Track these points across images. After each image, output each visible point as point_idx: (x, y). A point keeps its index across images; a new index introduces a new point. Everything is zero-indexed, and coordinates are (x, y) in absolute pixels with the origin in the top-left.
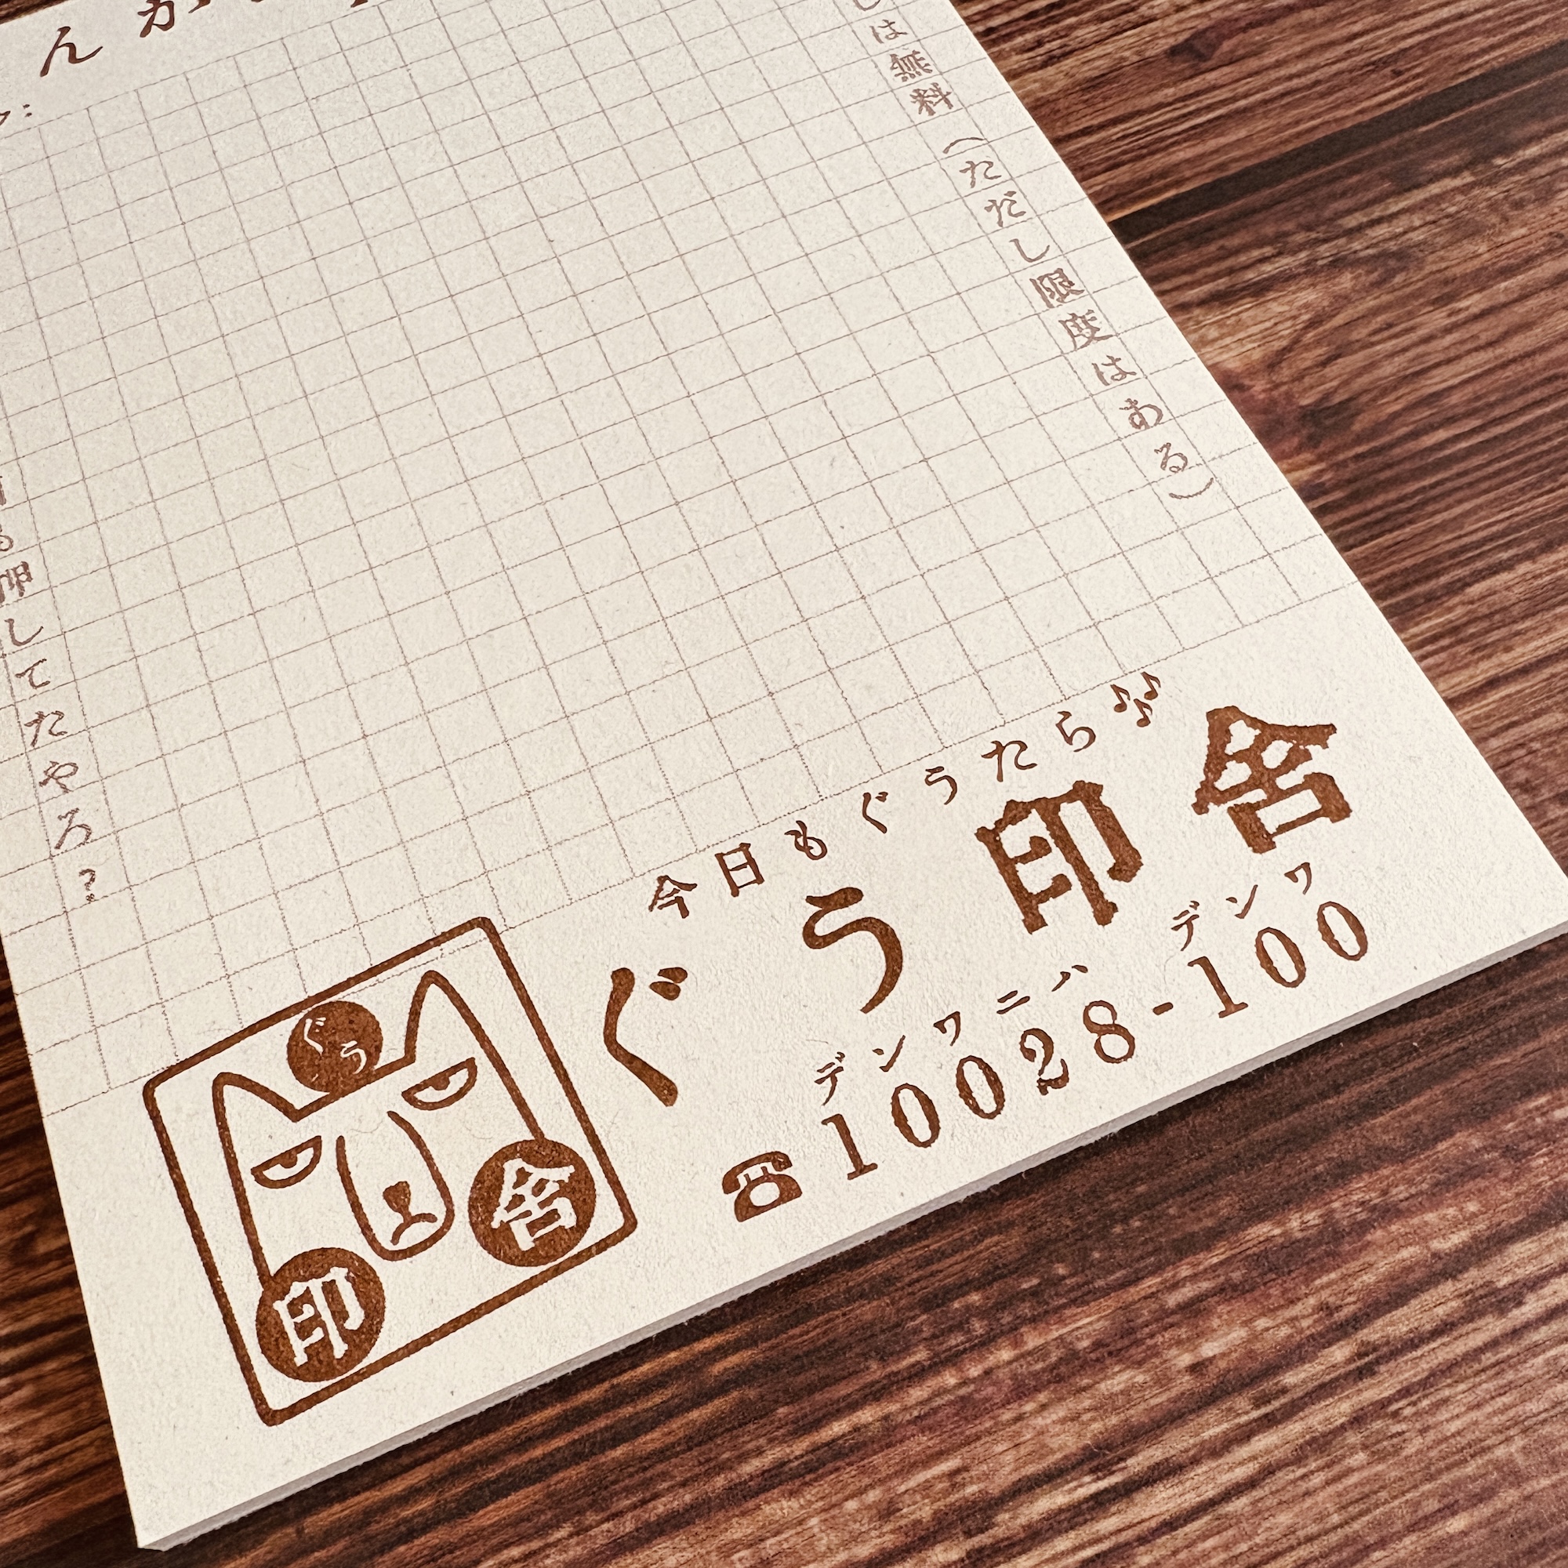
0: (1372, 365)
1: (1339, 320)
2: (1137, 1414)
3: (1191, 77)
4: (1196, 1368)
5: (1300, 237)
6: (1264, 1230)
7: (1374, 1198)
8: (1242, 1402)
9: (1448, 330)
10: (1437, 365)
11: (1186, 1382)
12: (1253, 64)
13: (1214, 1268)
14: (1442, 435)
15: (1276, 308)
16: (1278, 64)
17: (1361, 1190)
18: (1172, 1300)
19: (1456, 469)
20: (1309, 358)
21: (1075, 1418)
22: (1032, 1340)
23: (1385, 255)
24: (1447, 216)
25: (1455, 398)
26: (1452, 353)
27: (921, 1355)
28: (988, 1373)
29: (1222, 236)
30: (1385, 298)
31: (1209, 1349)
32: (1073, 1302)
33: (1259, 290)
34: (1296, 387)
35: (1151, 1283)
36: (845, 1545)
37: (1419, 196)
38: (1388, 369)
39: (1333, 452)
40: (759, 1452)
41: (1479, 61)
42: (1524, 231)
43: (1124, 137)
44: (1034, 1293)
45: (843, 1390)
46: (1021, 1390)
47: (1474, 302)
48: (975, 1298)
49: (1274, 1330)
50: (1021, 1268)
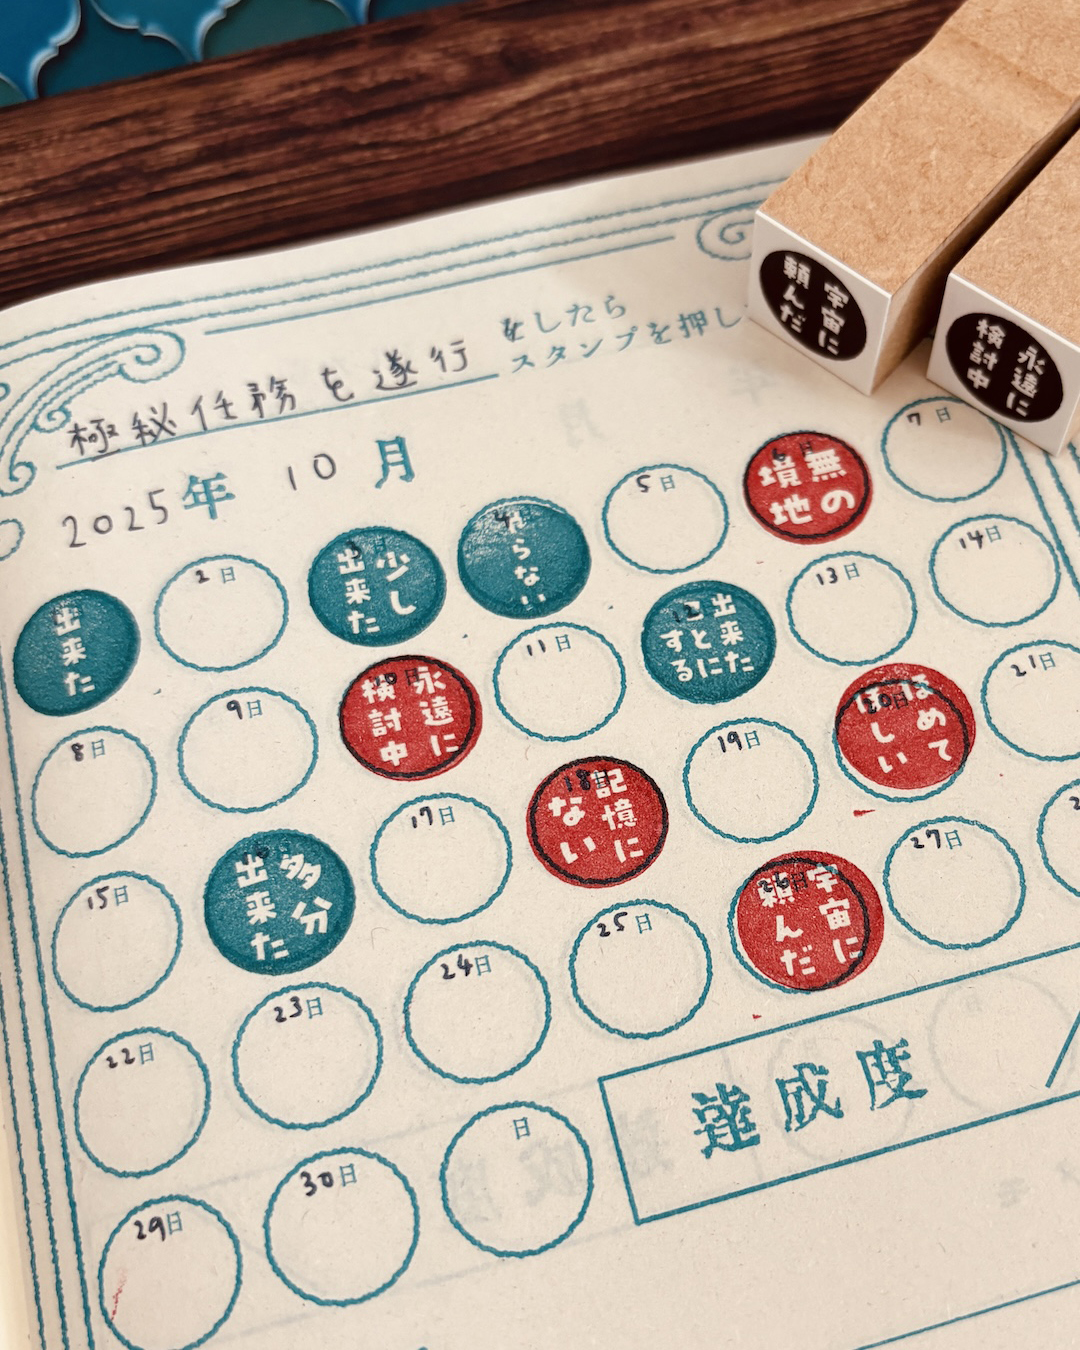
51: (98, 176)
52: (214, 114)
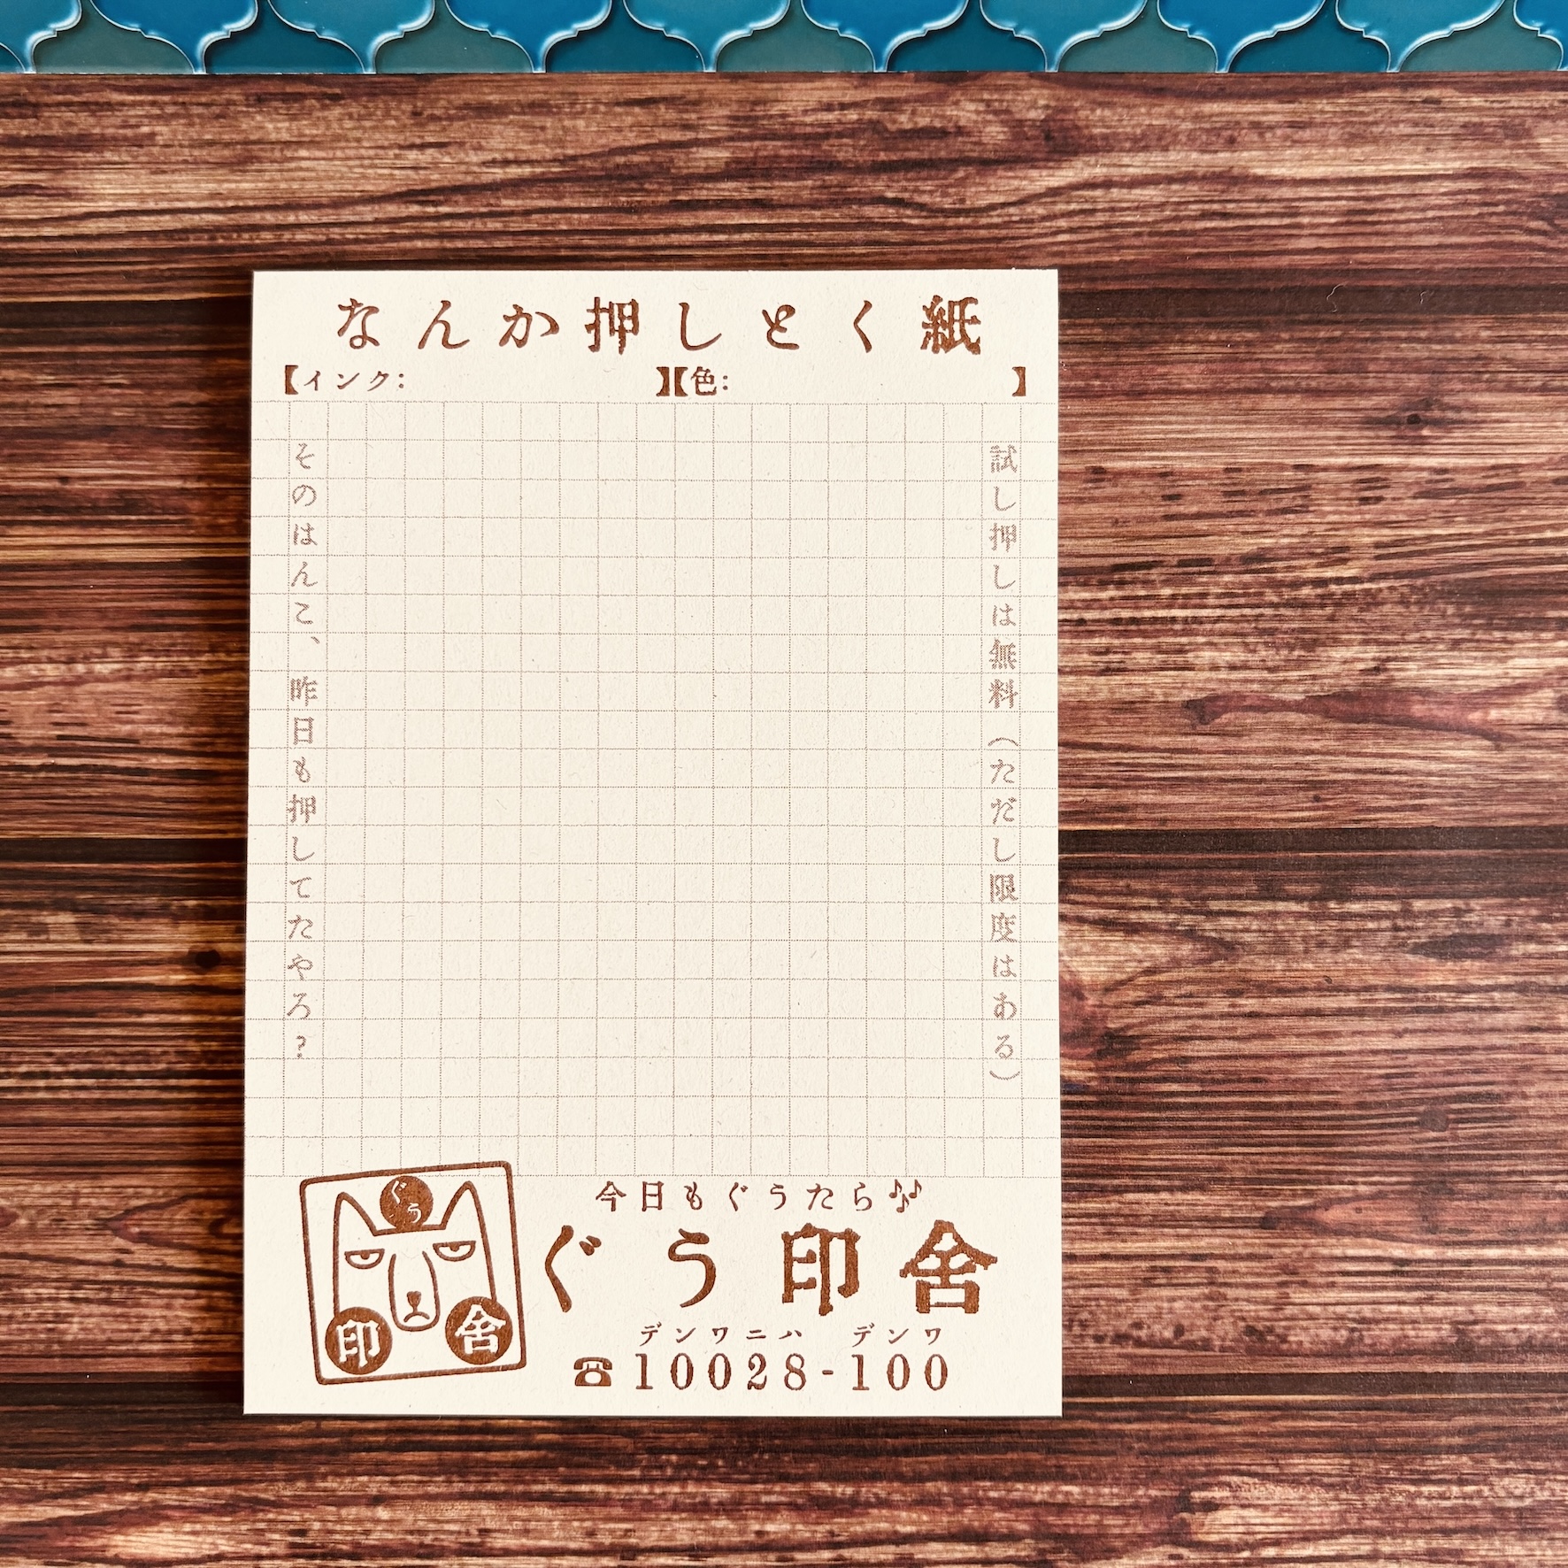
0: (1161, 1020)
1: (1163, 977)
2: (722, 1541)
3: (1186, 734)
4: (759, 1533)
5: (1177, 902)
6: (824, 1487)
7: (883, 1494)
8: (772, 1556)
9: (1223, 1016)
10: (1201, 1038)
11: (752, 1537)
12: (1232, 743)
13: (792, 1493)
14: (1175, 1087)
15: (1135, 949)
16: (1247, 752)
17: (880, 1489)
18: (764, 1499)
19: (1168, 1114)
20: (1132, 995)
21: (694, 1530)
22: (691, 1488)
23: (1221, 942)
24: (1275, 932)
25: (1196, 1067)
26: (1215, 1034)
27: (636, 1473)
28: (664, 1494)
29: (1131, 877)
30: (1201, 974)
31: (770, 1527)
32: (721, 1480)
33: (1132, 929)
34: (1113, 1012)
35: (759, 1487)
36: (565, 1539)
37: (1268, 906)
38: (1173, 1026)
39: (1106, 1069)
40: (543, 1483)
41: (1372, 816)
42: (1311, 966)
43: (1118, 764)
44: (703, 1468)
45: (594, 1473)
46: (675, 1508)
47: (1249, 1004)
48: (674, 1458)
49: (803, 1532)
50: (701, 1453)
51: (626, 166)
52: (749, 120)
